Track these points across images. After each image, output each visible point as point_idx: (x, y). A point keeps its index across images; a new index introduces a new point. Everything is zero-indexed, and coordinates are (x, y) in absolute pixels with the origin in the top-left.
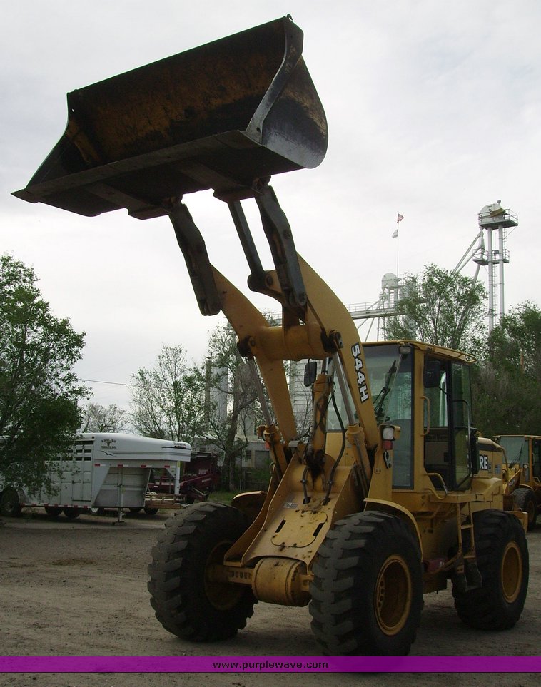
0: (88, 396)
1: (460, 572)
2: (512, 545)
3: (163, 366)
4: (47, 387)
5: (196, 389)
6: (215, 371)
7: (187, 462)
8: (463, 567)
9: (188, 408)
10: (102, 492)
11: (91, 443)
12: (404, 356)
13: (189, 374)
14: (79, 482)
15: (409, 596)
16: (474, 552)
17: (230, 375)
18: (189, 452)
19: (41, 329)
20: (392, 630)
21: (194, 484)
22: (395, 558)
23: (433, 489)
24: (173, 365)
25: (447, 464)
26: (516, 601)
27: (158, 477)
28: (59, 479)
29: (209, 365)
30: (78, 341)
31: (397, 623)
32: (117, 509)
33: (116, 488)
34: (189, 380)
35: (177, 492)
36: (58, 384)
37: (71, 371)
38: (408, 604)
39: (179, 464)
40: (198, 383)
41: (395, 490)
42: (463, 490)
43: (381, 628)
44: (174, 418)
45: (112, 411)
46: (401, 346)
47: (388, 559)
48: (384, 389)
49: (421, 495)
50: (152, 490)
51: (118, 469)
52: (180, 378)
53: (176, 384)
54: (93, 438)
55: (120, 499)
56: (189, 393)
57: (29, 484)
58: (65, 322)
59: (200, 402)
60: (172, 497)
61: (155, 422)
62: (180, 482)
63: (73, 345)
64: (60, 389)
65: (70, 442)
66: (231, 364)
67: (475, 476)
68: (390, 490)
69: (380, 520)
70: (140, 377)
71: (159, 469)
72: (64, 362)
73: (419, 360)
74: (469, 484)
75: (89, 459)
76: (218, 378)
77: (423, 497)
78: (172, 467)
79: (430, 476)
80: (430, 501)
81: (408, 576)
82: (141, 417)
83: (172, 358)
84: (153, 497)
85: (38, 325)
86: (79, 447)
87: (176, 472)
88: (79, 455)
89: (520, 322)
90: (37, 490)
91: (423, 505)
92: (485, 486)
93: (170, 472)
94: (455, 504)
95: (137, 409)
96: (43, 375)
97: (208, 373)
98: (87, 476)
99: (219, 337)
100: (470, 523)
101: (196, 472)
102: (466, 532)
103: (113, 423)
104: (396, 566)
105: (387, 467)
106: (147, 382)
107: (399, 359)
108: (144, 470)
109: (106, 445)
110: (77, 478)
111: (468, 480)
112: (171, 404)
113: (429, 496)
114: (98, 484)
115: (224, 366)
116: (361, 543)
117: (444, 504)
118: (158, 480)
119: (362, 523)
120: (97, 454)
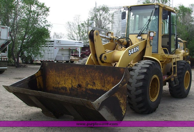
0: (51, 27)
1: (172, 80)
2: (187, 72)
3: (75, 20)
4: (38, 24)
5: (84, 27)
6: (90, 22)
7: (82, 47)
8: (173, 79)
9: (82, 32)
10: (57, 56)
11: (53, 42)
12: (156, 9)
13: (82, 23)
14: (50, 53)
15: (159, 88)
16: (177, 74)
17: (95, 23)
18: (83, 44)
19: (36, 6)
20: (153, 100)
21: (85, 54)
22: (155, 76)
23: (164, 53)
24: (78, 20)
25: (168, 45)
26: (188, 89)
27: (74, 52)
28: (43, 53)
29: (88, 20)
30: (48, 10)
31: (155, 97)
32: (62, 61)
33: (61, 55)
34: (82, 24)
35: (80, 56)
36: (42, 23)
37: (46, 19)
38: (158, 91)
39: (80, 48)
40: (85, 25)
41: (153, 54)
42: (173, 54)
43: (151, 99)
44: (78, 35)
45: (61, 34)
46: (155, 5)
47: (153, 76)
48: (149, 20)
49: (160, 55)
50: (72, 56)
51: (62, 49)
52: (80, 24)
53: (79, 26)
54: (54, 40)
55: (63, 58)
56: (83, 28)
57: (34, 54)
58: (43, 4)
59: (86, 31)
60: (78, 58)
61: (73, 37)
62: (81, 53)
63: (46, 11)
64: (43, 25)
65: (46, 41)
66: (95, 20)
67: (177, 49)
68: (151, 53)
69: (151, 63)
70: (68, 24)
71: (74, 49)
72: (44, 16)
73: (161, 10)
74: (175, 52)
75: (53, 46)
76: (91, 24)
77: (161, 56)
78: (78, 48)
79: (163, 49)
80: (163, 57)
81: (159, 82)
82: (69, 35)
83: (77, 18)
84: (73, 58)
85: (35, 5)
86: (49, 43)
87: (79, 50)
88: (50, 45)
89: (178, 9)
90: (37, 56)
91: (161, 58)
92: (180, 53)
93: (77, 50)
94: (172, 58)
95: (68, 33)
96: (37, 21)
97: (88, 22)
98: (52, 52)
99: (91, 12)
100: (176, 65)
101: (85, 50)
102: (174, 67)
103: (61, 37)
104: (155, 78)
105: (151, 46)
106: (70, 25)
107: (154, 10)
108: (70, 50)
109: (58, 42)
110: (49, 52)
111: (175, 51)
112: (78, 31)
113: (163, 56)
114: (56, 54)
115: (93, 20)
116: (145, 71)
117: (168, 58)
118: (74, 53)
119: (145, 64)
120: (55, 45)
